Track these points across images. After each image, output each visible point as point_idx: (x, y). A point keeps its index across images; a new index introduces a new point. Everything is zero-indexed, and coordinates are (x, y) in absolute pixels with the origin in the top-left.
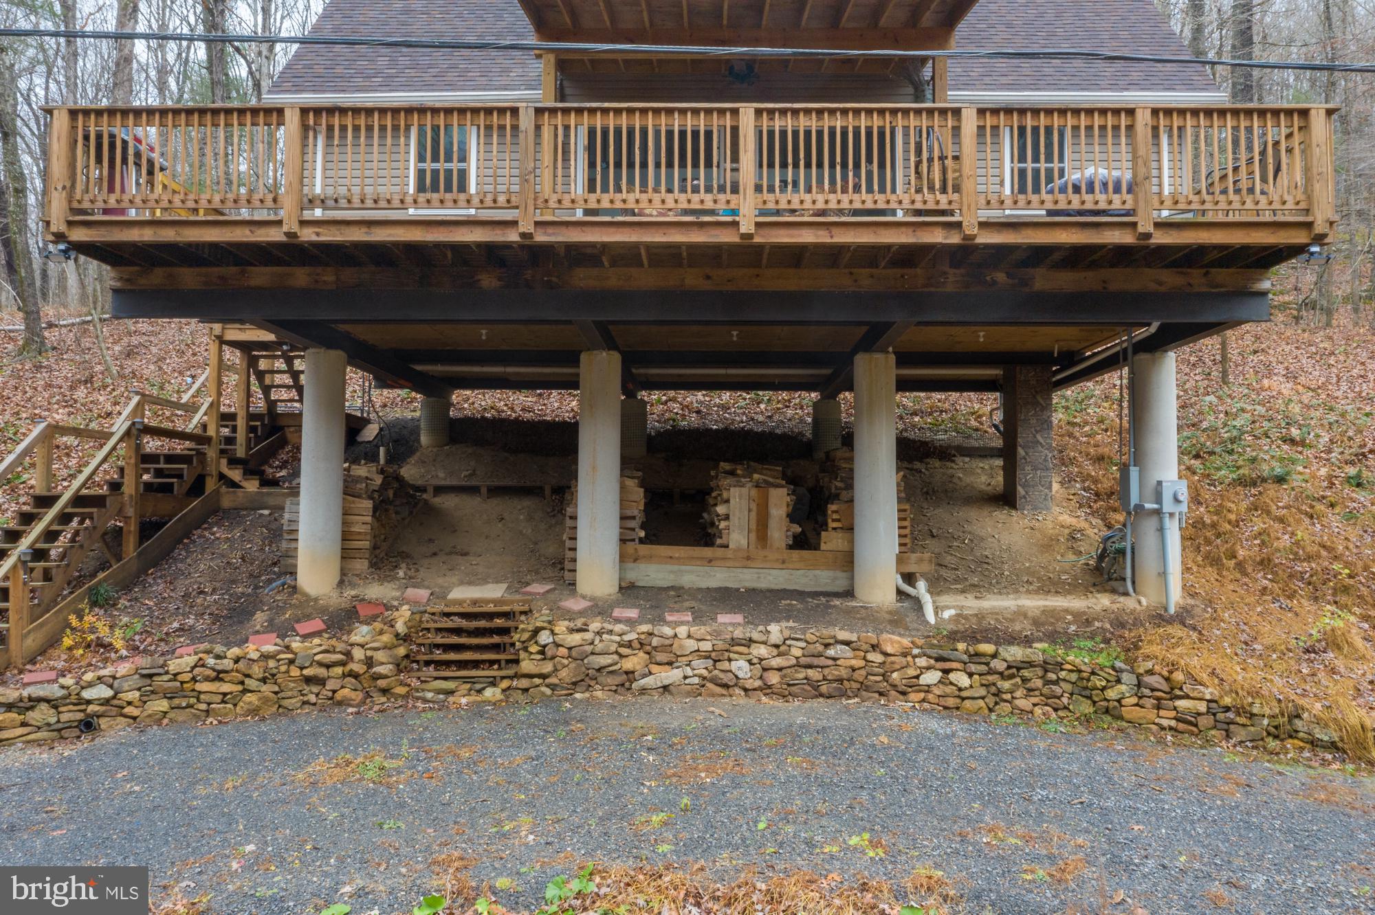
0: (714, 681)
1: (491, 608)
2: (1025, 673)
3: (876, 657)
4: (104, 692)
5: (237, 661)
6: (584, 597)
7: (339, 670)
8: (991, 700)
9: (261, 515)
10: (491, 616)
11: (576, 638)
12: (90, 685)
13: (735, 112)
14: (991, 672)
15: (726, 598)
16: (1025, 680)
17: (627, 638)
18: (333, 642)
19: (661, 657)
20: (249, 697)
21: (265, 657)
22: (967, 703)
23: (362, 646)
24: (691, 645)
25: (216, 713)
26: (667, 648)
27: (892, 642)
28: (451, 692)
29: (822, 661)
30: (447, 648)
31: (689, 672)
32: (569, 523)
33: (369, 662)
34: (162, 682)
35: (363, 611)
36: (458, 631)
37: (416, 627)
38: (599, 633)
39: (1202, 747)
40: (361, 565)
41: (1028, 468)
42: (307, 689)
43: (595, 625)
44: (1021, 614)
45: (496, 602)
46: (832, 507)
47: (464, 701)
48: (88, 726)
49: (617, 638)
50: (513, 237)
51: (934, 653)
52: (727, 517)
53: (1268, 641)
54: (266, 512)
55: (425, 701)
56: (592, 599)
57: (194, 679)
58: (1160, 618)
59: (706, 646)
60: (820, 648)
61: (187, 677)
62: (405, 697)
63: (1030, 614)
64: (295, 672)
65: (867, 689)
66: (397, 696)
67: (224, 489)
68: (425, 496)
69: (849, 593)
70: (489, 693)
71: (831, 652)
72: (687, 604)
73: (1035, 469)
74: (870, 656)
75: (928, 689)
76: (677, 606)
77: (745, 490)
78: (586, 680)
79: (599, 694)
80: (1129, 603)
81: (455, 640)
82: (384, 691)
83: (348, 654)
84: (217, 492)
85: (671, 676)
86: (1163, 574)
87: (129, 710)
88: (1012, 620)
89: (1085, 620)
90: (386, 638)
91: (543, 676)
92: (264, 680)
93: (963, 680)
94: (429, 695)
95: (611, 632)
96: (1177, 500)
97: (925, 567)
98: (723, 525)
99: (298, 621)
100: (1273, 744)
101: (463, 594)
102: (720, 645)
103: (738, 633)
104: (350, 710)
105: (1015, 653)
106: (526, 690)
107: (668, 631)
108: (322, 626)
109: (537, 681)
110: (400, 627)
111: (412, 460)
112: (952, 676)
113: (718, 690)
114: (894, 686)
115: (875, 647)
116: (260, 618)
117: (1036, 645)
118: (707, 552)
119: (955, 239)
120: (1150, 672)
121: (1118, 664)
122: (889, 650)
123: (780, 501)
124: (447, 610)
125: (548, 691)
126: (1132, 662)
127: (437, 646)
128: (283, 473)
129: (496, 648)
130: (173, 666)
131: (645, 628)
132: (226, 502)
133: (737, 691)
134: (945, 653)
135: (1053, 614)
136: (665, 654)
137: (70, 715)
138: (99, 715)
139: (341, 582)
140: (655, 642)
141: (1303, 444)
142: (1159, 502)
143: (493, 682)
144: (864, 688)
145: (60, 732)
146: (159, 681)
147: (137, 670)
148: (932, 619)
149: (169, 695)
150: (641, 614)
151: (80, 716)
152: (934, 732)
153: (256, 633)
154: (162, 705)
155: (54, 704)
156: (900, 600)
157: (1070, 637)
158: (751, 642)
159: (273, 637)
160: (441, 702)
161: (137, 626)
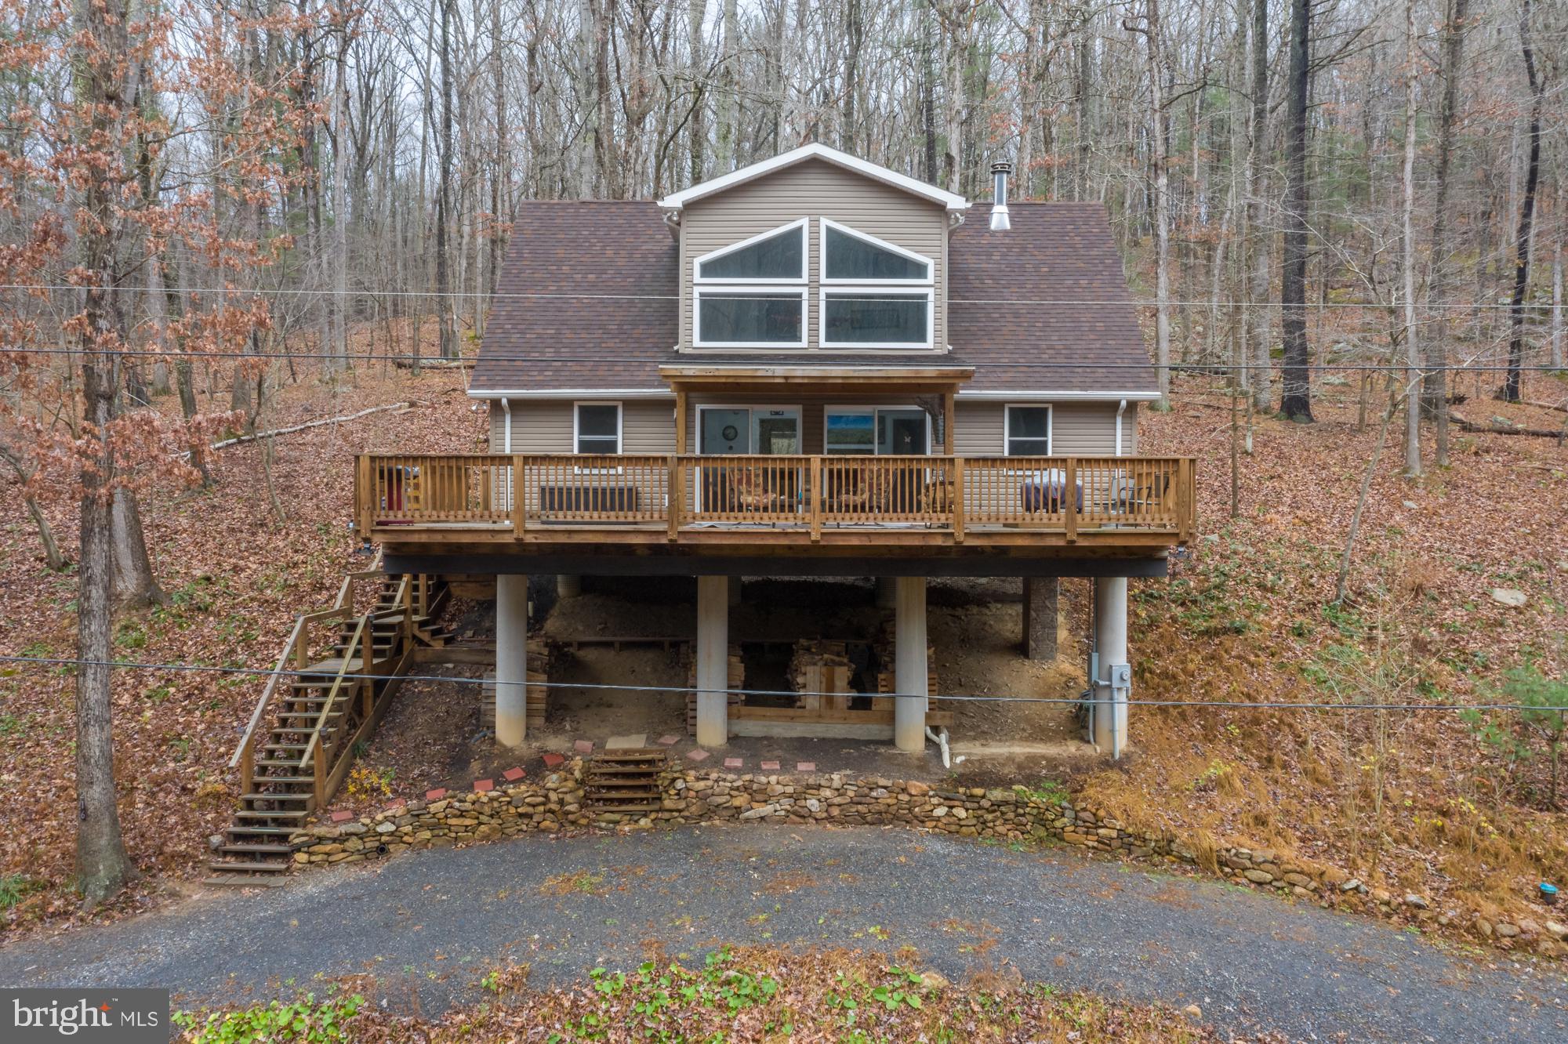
0: (795, 813)
1: (637, 757)
2: (1003, 809)
3: (904, 797)
4: (390, 827)
5: (473, 803)
6: (703, 747)
7: (541, 808)
8: (979, 827)
9: (448, 668)
10: (637, 763)
11: (701, 785)
12: (381, 823)
13: (808, 460)
14: (980, 808)
15: (804, 747)
16: (1003, 813)
17: (736, 784)
18: (534, 787)
19: (759, 797)
20: (483, 828)
21: (491, 800)
22: (964, 829)
23: (555, 790)
24: (779, 789)
25: (462, 839)
26: (762, 791)
27: (915, 787)
28: (617, 822)
29: (868, 800)
30: (610, 788)
31: (778, 807)
33: (561, 802)
34: (426, 818)
35: (550, 762)
36: (615, 775)
37: (587, 772)
38: (716, 781)
40: (539, 721)
41: (1039, 627)
42: (520, 821)
43: (714, 776)
44: (1011, 759)
45: (641, 752)
46: (881, 676)
47: (627, 828)
48: (382, 850)
49: (729, 784)
50: (664, 541)
51: (944, 794)
52: (804, 686)
53: (1174, 782)
54: (450, 666)
55: (601, 829)
56: (709, 750)
57: (446, 817)
58: (1108, 763)
59: (790, 790)
60: (866, 791)
61: (442, 815)
62: (587, 826)
63: (1017, 760)
64: (512, 810)
65: (898, 819)
66: (581, 826)
67: (417, 647)
68: (571, 650)
69: (891, 742)
70: (643, 822)
71: (874, 794)
72: (776, 753)
73: (1044, 628)
74: (901, 797)
75: (938, 819)
76: (768, 755)
77: (817, 668)
78: (709, 812)
79: (717, 822)
80: (1088, 750)
81: (615, 782)
82: (573, 823)
83: (546, 796)
84: (412, 650)
85: (766, 810)
86: (1112, 731)
87: (406, 838)
88: (1004, 765)
89: (1053, 763)
90: (570, 784)
91: (680, 811)
92: (492, 816)
93: (961, 813)
94: (603, 825)
95: (724, 780)
96: (1122, 679)
97: (947, 722)
98: (801, 692)
99: (504, 769)
100: (1156, 859)
101: (616, 744)
102: (800, 789)
103: (811, 781)
104: (550, 836)
105: (997, 794)
106: (668, 820)
107: (763, 779)
108: (522, 774)
109: (676, 814)
110: (577, 774)
111: (555, 611)
112: (955, 811)
113: (798, 819)
114: (916, 817)
115: (904, 790)
116: (475, 766)
117: (1015, 787)
118: (790, 712)
119: (950, 543)
120: (1084, 810)
121: (1065, 804)
122: (913, 792)
123: (843, 674)
124: (607, 758)
125: (683, 821)
126: (1073, 802)
127: (603, 787)
128: (454, 626)
129: (645, 788)
130: (433, 808)
131: (748, 777)
132: (419, 657)
133: (811, 820)
134: (950, 795)
135: (1033, 759)
136: (762, 795)
137: (371, 844)
138: (389, 843)
139: (527, 735)
140: (755, 787)
141: (1272, 590)
142: (1110, 680)
143: (645, 815)
144: (896, 818)
145: (366, 855)
146: (424, 819)
147: (409, 811)
148: (947, 764)
149: (431, 827)
150: (745, 763)
151: (377, 844)
152: (936, 853)
153: (477, 779)
154: (427, 834)
155: (360, 836)
156: (927, 747)
157: (1040, 779)
158: (820, 786)
159: (490, 782)
160: (611, 829)
161: (392, 774)
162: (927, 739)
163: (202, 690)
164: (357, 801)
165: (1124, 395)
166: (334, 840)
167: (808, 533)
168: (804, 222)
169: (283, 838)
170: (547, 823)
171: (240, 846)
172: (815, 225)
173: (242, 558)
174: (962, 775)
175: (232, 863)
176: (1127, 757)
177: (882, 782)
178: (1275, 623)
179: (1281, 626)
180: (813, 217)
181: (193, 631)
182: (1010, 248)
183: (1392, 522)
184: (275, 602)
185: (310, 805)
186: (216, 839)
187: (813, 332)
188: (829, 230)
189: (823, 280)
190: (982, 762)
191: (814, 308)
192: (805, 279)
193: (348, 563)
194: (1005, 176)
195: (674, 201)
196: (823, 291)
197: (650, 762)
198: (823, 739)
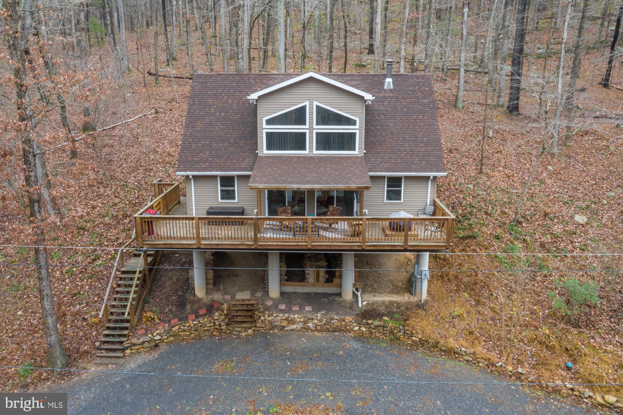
0: (304, 328)
1: (247, 302)
2: (379, 328)
3: (343, 323)
4: (159, 337)
5: (188, 327)
6: (271, 299)
7: (213, 328)
8: (370, 335)
9: (176, 257)
10: (247, 305)
11: (270, 318)
12: (156, 336)
14: (371, 328)
15: (308, 298)
16: (379, 330)
17: (283, 318)
18: (210, 319)
19: (291, 322)
20: (192, 335)
21: (195, 325)
22: (364, 335)
23: (217, 320)
24: (298, 320)
25: (185, 339)
26: (292, 320)
27: (347, 319)
28: (240, 332)
29: (330, 324)
30: (237, 316)
31: (298, 326)
32: (266, 276)
33: (220, 325)
35: (216, 306)
36: (239, 310)
37: (229, 310)
38: (276, 317)
39: (415, 350)
40: (211, 286)
42: (205, 332)
43: (275, 315)
44: (383, 303)
45: (249, 300)
46: (337, 269)
47: (244, 334)
48: (157, 345)
49: (280, 318)
51: (358, 322)
52: (308, 274)
53: (441, 315)
54: (177, 255)
55: (234, 335)
56: (273, 300)
57: (179, 332)
58: (419, 306)
59: (302, 320)
60: (329, 320)
61: (177, 332)
62: (230, 333)
63: (386, 304)
64: (202, 329)
66: (227, 334)
69: (340, 295)
70: (250, 331)
71: (332, 322)
72: (298, 301)
75: (356, 331)
76: (295, 302)
77: (313, 268)
78: (273, 327)
79: (276, 331)
80: (412, 299)
81: (239, 314)
82: (224, 333)
83: (214, 323)
85: (294, 327)
86: (421, 293)
87: (165, 341)
88: (380, 306)
89: (399, 306)
90: (223, 317)
91: (262, 327)
92: (195, 331)
93: (364, 329)
94: (235, 333)
96: (425, 275)
97: (361, 287)
98: (307, 276)
99: (199, 309)
100: (432, 349)
101: (239, 296)
102: (305, 319)
103: (310, 316)
104: (217, 338)
106: (258, 331)
107: (292, 316)
108: (206, 312)
110: (225, 312)
112: (361, 328)
113: (305, 330)
114: (347, 330)
115: (344, 320)
116: (188, 307)
117: (384, 318)
118: (303, 284)
120: (408, 330)
121: (401, 327)
123: (322, 271)
124: (236, 303)
125: (264, 331)
126: (404, 326)
127: (235, 316)
129: (250, 316)
130: (174, 330)
131: (287, 315)
132: (165, 252)
133: (310, 331)
134: (360, 323)
135: (391, 303)
136: (292, 322)
137: (153, 344)
138: (159, 343)
139: (207, 292)
140: (290, 319)
141: (490, 215)
142: (421, 275)
143: (250, 328)
144: (340, 330)
145: (151, 348)
146: (171, 333)
147: (165, 331)
148: (360, 306)
149: (174, 336)
150: (286, 307)
152: (354, 348)
153: (189, 314)
154: (172, 339)
155: (149, 342)
156: (353, 297)
157: (393, 313)
158: (313, 319)
159: (194, 315)
160: (238, 335)
161: (158, 311)
162: (353, 292)
163: (86, 269)
164: (146, 324)
165: (432, 174)
166: (139, 344)
168: (307, 103)
169: (122, 343)
170: (215, 333)
171: (106, 346)
172: (311, 104)
173: (95, 201)
174: (365, 311)
175: (104, 354)
176: (426, 301)
177: (336, 317)
178: (489, 232)
179: (491, 234)
180: (311, 101)
181: (80, 239)
182: (392, 98)
183: (542, 177)
184: (109, 224)
185: (129, 328)
186: (97, 344)
187: (311, 148)
188: (317, 106)
189: (315, 126)
190: (373, 304)
191: (311, 138)
192: (307, 126)
193: (136, 203)
195: (254, 96)
196: (315, 131)
197: (252, 305)
198: (315, 294)
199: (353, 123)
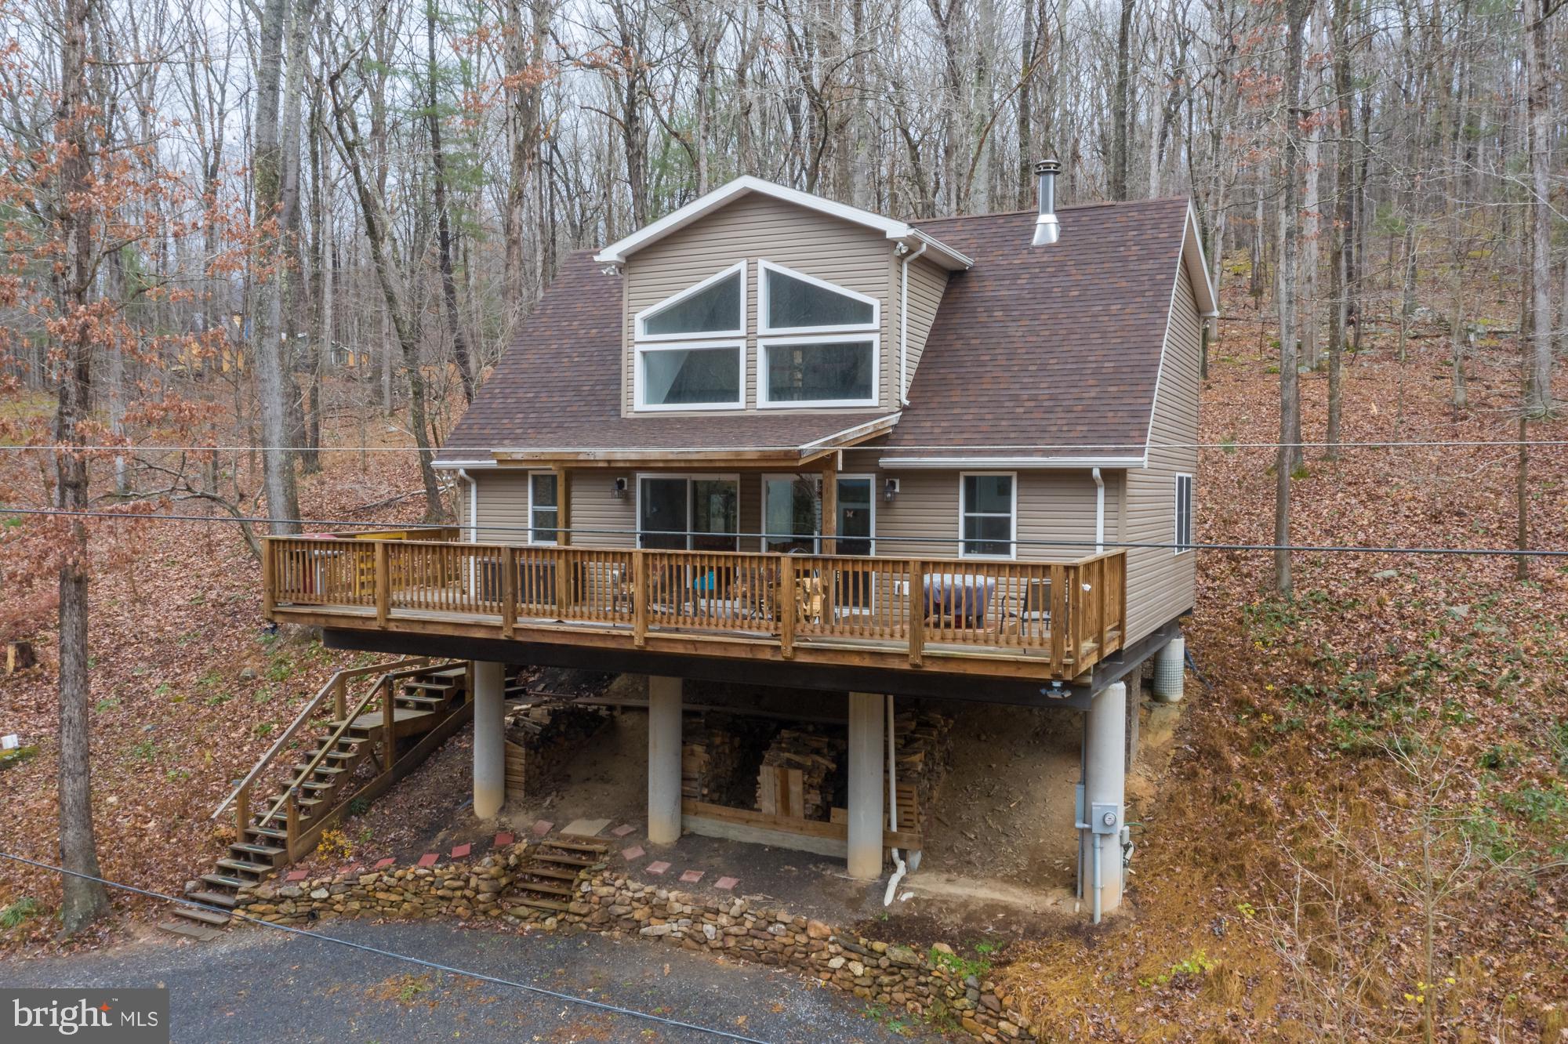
0: (691, 937)
1: (584, 846)
2: (904, 972)
3: (802, 939)
4: (323, 894)
5: (400, 879)
7: (459, 893)
8: (874, 990)
10: (581, 853)
11: (604, 891)
12: (316, 888)
14: (879, 967)
15: (748, 858)
16: (903, 978)
17: (638, 895)
18: (463, 869)
19: (658, 913)
20: (406, 906)
21: (418, 878)
22: (858, 989)
23: (479, 875)
24: (677, 907)
25: (387, 914)
26: (662, 907)
27: (816, 928)
28: (524, 919)
29: (765, 934)
30: (543, 878)
31: (676, 927)
33: (478, 889)
34: (356, 890)
35: (498, 841)
36: (555, 864)
37: (525, 856)
38: (620, 888)
43: (620, 883)
44: (966, 904)
45: (589, 841)
47: (529, 927)
48: (313, 916)
49: (630, 894)
50: (502, 636)
51: (845, 943)
52: (762, 787)
55: (507, 924)
57: (375, 890)
59: (688, 910)
60: (765, 924)
61: (371, 888)
62: (496, 917)
63: (972, 908)
64: (433, 892)
65: (793, 963)
69: (842, 863)
70: (551, 923)
71: (771, 929)
72: (715, 861)
75: (833, 971)
76: (704, 862)
77: (774, 769)
78: (610, 922)
79: (617, 934)
81: (551, 872)
82: (484, 913)
83: (467, 881)
85: (665, 928)
86: (1094, 887)
87: (337, 907)
89: (1010, 921)
90: (497, 872)
91: (583, 916)
92: (415, 894)
93: (858, 969)
94: (511, 919)
96: (1104, 823)
97: (916, 846)
98: (759, 792)
99: (457, 844)
101: (573, 829)
102: (698, 911)
103: (711, 904)
106: (571, 924)
107: (664, 894)
108: (467, 852)
109: (577, 918)
110: (512, 860)
112: (852, 965)
113: (694, 945)
114: (811, 965)
115: (804, 930)
116: (440, 836)
117: (936, 946)
118: (745, 814)
119: (781, 657)
120: (990, 992)
121: (972, 982)
122: (813, 934)
123: (798, 780)
124: (555, 843)
125: (584, 927)
127: (536, 876)
129: (569, 883)
130: (363, 880)
133: (705, 948)
134: (850, 945)
135: (991, 908)
136: (661, 911)
137: (303, 908)
138: (320, 910)
140: (656, 901)
142: (1092, 822)
143: (554, 914)
144: (790, 962)
145: (296, 919)
148: (887, 901)
149: (362, 898)
150: (669, 870)
151: (308, 909)
153: (429, 851)
154: (355, 905)
155: (295, 900)
156: (878, 873)
157: (979, 937)
159: (436, 857)
160: (514, 926)
161: (369, 835)
165: (1097, 463)
166: (269, 901)
167: (631, 637)
168: (741, 266)
169: (233, 891)
170: (460, 910)
171: (207, 894)
175: (193, 911)
176: (1111, 923)
177: (783, 916)
180: (752, 260)
182: (1043, 266)
185: (275, 860)
186: (191, 885)
187: (752, 391)
188: (769, 273)
189: (763, 330)
190: (929, 903)
191: (752, 363)
192: (742, 332)
194: (1052, 177)
196: (763, 344)
197: (590, 854)
198: (776, 850)
199: (863, 312)
